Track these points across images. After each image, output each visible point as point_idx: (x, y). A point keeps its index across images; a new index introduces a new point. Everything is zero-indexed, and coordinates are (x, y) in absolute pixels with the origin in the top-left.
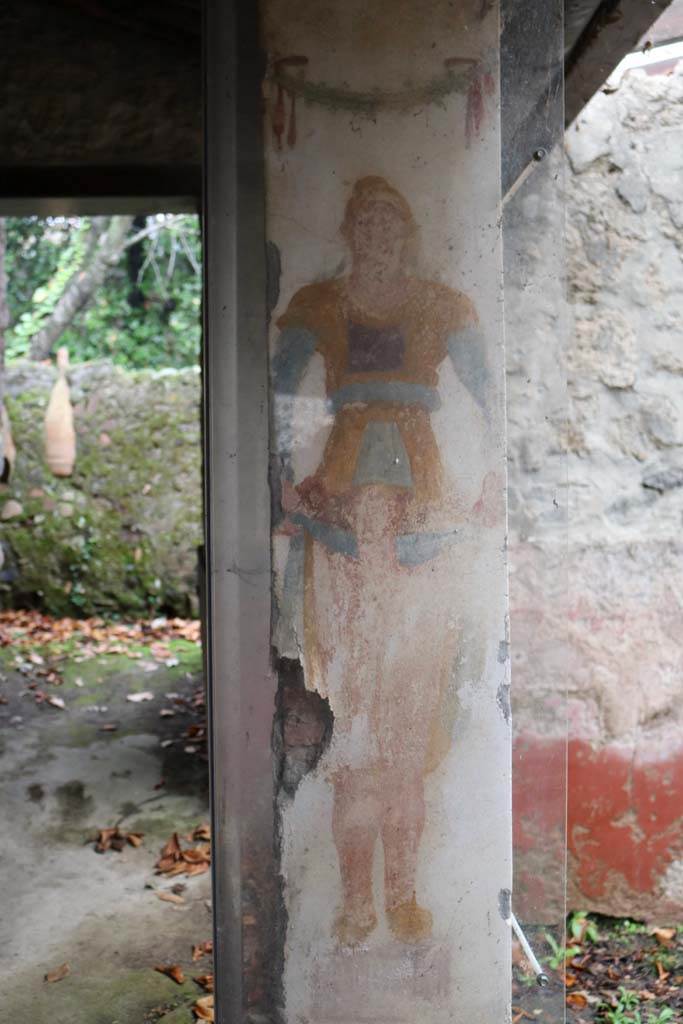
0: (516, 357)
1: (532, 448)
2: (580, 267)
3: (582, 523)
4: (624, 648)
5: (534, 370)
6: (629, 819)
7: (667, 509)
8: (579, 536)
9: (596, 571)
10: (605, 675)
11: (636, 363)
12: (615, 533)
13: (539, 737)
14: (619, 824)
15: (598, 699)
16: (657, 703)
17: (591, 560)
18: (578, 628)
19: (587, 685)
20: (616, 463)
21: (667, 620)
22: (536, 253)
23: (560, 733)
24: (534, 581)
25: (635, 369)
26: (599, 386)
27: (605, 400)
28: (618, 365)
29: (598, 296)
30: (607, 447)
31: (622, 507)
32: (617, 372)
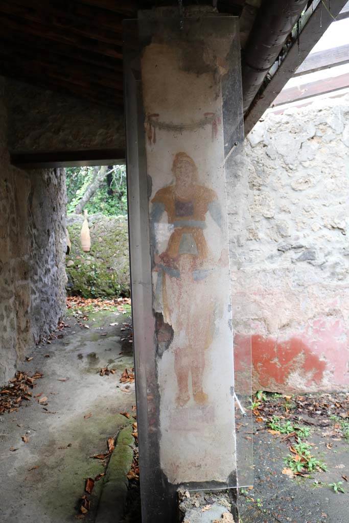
0: (234, 208)
1: (241, 238)
2: (255, 178)
3: (258, 263)
4: (273, 304)
5: (240, 212)
6: (276, 360)
7: (286, 257)
8: (257, 267)
9: (263, 278)
10: (267, 313)
11: (274, 209)
12: (268, 266)
13: (245, 334)
14: (273, 362)
15: (265, 321)
16: (284, 322)
17: (261, 275)
18: (258, 298)
19: (261, 316)
20: (269, 243)
21: (287, 294)
22: (240, 174)
23: (252, 333)
24: (243, 283)
25: (274, 211)
26: (262, 217)
27: (265, 222)
28: (268, 210)
29: (260, 188)
30: (266, 238)
31: (272, 257)
32: (268, 213)
